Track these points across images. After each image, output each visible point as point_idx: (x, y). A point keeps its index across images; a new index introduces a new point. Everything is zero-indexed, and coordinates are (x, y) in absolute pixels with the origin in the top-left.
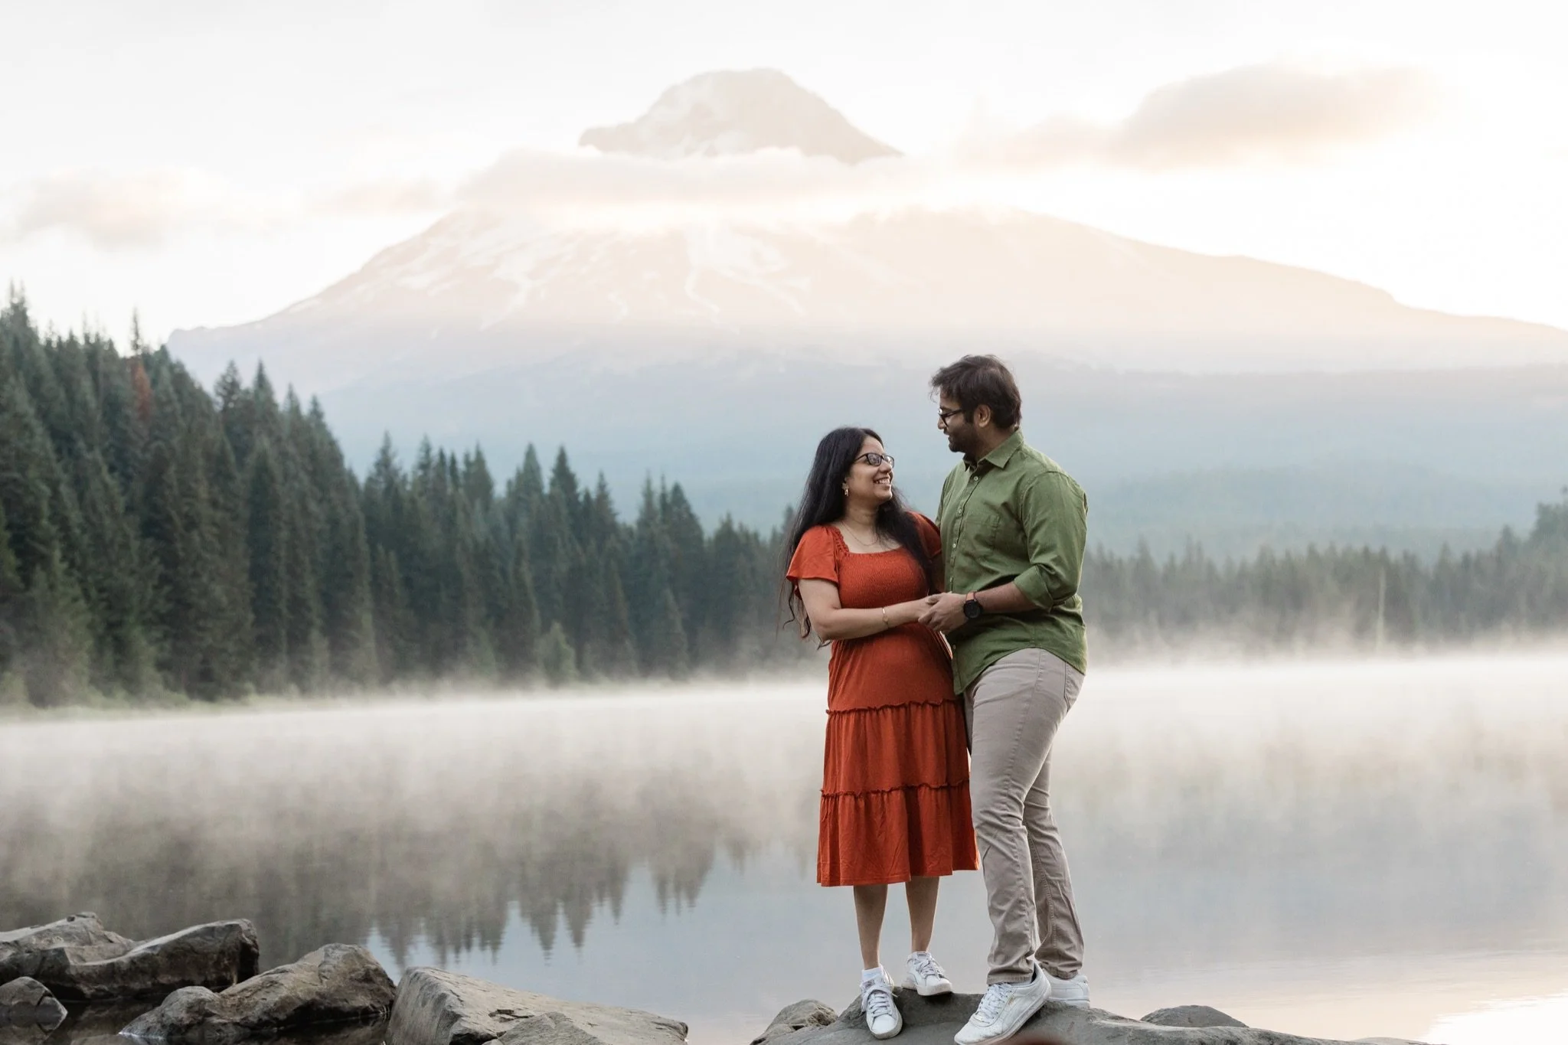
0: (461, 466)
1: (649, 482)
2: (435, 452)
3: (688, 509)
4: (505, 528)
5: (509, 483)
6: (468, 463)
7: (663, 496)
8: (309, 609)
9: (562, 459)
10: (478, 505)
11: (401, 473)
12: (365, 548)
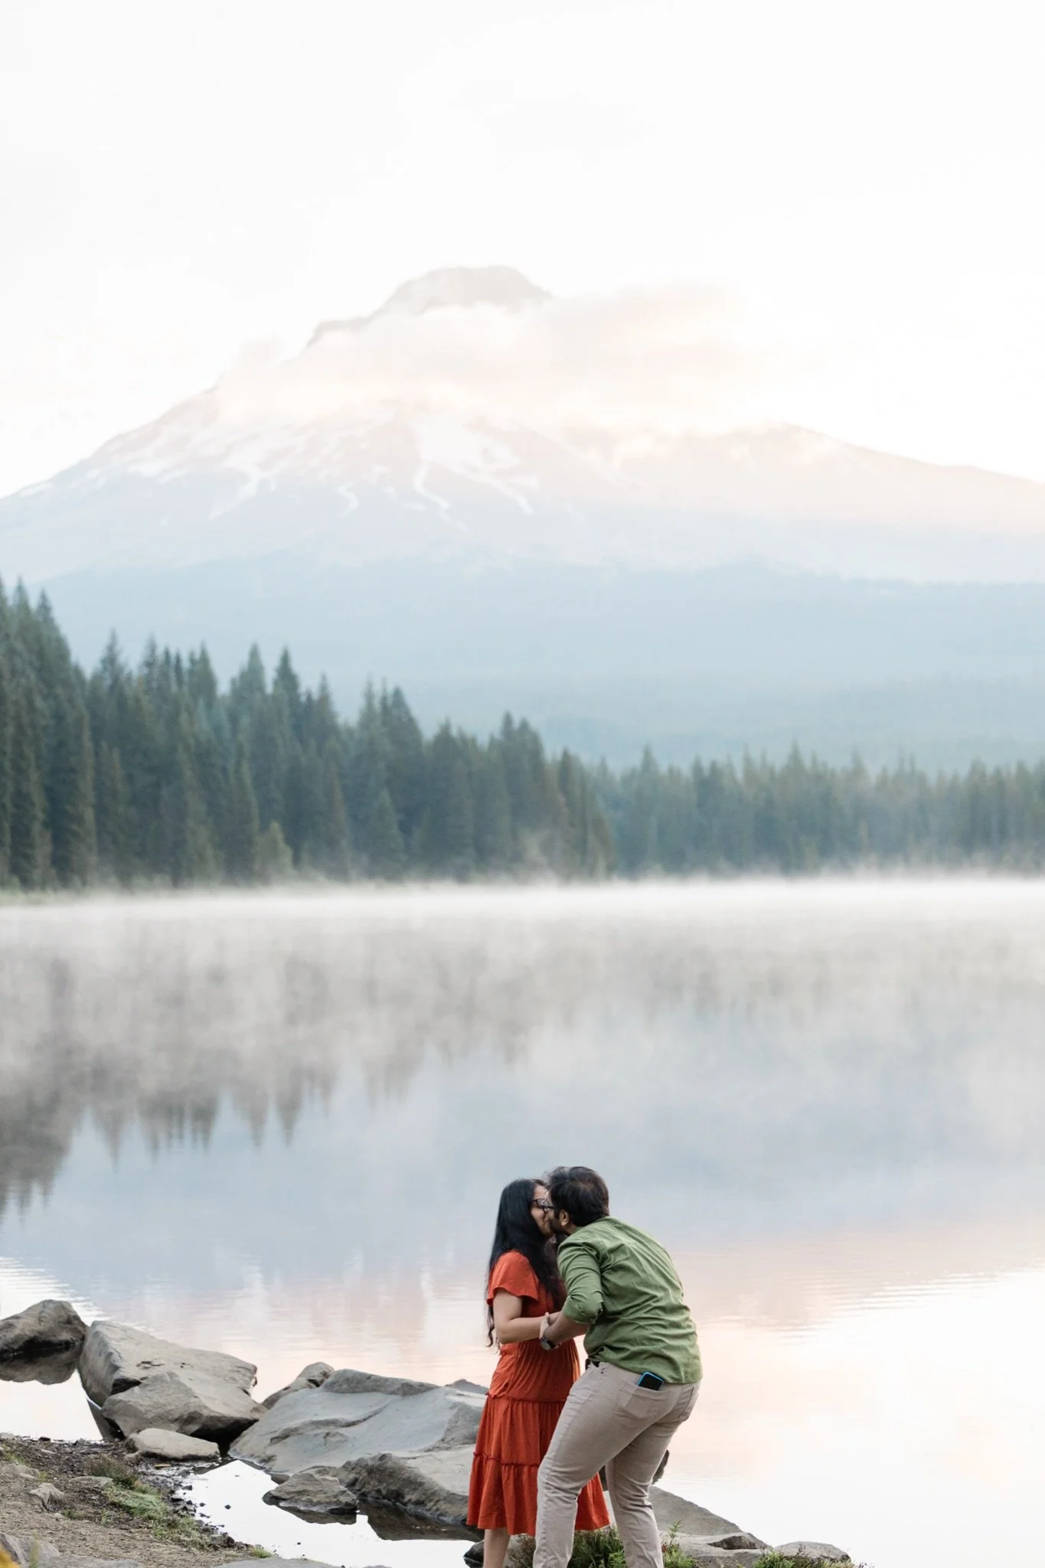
0: (186, 664)
1: (370, 685)
2: (160, 652)
3: (407, 713)
4: (227, 726)
5: (233, 682)
6: (192, 661)
7: (384, 699)
8: (33, 804)
9: (285, 659)
10: (201, 702)
11: (126, 672)
12: (88, 744)
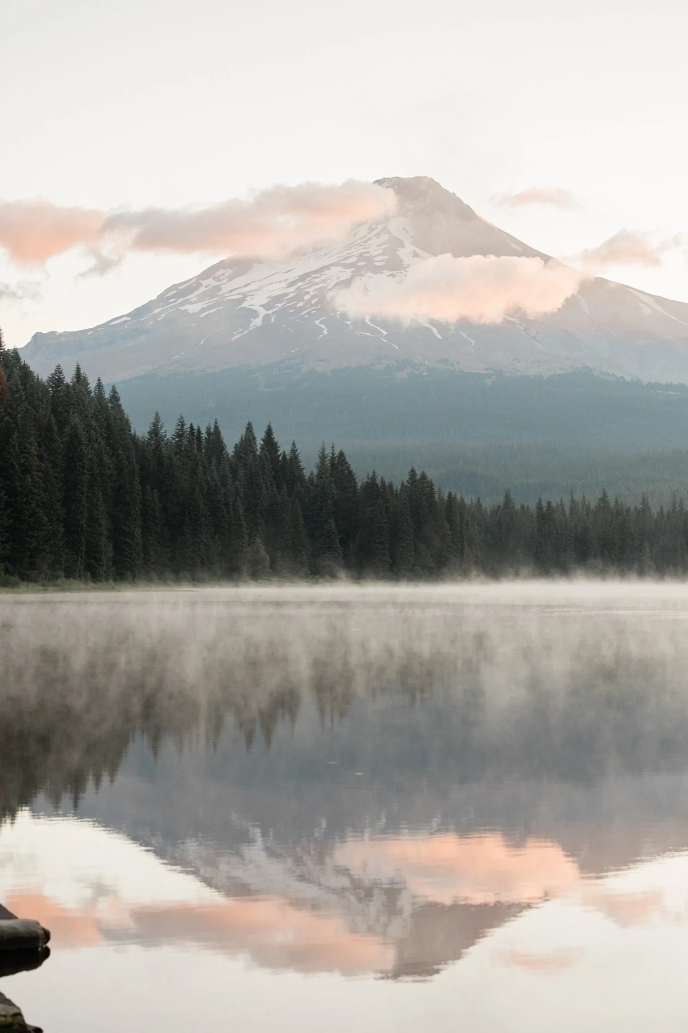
0: (204, 435)
1: (323, 450)
2: (187, 426)
3: (348, 467)
4: (229, 475)
5: (236, 446)
6: (209, 433)
7: (333, 459)
8: (101, 526)
9: (269, 432)
11: (165, 439)
12: (138, 487)
